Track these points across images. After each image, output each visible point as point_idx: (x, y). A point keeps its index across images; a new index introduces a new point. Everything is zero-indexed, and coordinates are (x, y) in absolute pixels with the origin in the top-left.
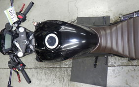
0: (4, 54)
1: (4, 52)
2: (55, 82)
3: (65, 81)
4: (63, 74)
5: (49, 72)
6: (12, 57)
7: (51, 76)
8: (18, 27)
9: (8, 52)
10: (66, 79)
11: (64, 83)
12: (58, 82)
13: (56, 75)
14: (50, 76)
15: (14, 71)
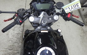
0: (30, 4)
1: (33, 4)
2: (10, 42)
3: (9, 51)
4: (15, 49)
5: (19, 37)
6: (29, 11)
7: (16, 39)
8: (58, 14)
9: (32, 7)
10: (11, 51)
11: (7, 50)
12: (10, 45)
13: (16, 43)
14: (16, 37)
15: (15, 15)
